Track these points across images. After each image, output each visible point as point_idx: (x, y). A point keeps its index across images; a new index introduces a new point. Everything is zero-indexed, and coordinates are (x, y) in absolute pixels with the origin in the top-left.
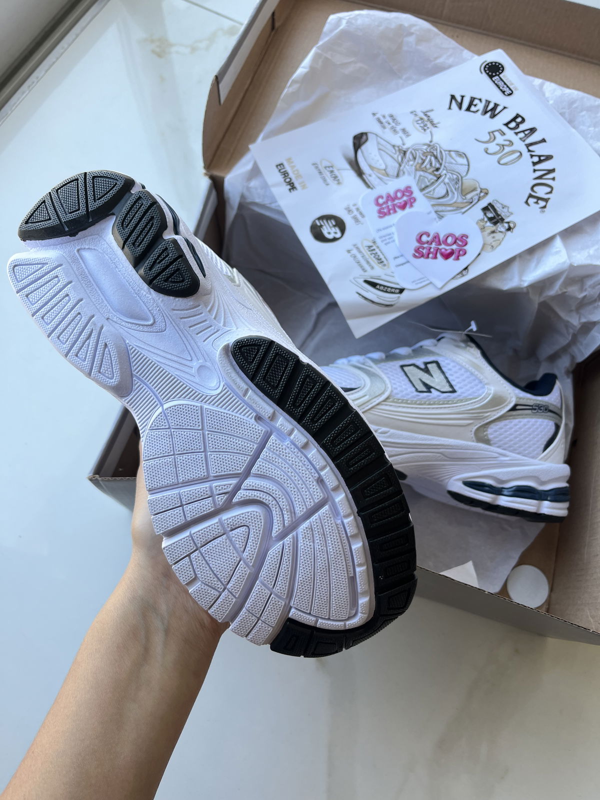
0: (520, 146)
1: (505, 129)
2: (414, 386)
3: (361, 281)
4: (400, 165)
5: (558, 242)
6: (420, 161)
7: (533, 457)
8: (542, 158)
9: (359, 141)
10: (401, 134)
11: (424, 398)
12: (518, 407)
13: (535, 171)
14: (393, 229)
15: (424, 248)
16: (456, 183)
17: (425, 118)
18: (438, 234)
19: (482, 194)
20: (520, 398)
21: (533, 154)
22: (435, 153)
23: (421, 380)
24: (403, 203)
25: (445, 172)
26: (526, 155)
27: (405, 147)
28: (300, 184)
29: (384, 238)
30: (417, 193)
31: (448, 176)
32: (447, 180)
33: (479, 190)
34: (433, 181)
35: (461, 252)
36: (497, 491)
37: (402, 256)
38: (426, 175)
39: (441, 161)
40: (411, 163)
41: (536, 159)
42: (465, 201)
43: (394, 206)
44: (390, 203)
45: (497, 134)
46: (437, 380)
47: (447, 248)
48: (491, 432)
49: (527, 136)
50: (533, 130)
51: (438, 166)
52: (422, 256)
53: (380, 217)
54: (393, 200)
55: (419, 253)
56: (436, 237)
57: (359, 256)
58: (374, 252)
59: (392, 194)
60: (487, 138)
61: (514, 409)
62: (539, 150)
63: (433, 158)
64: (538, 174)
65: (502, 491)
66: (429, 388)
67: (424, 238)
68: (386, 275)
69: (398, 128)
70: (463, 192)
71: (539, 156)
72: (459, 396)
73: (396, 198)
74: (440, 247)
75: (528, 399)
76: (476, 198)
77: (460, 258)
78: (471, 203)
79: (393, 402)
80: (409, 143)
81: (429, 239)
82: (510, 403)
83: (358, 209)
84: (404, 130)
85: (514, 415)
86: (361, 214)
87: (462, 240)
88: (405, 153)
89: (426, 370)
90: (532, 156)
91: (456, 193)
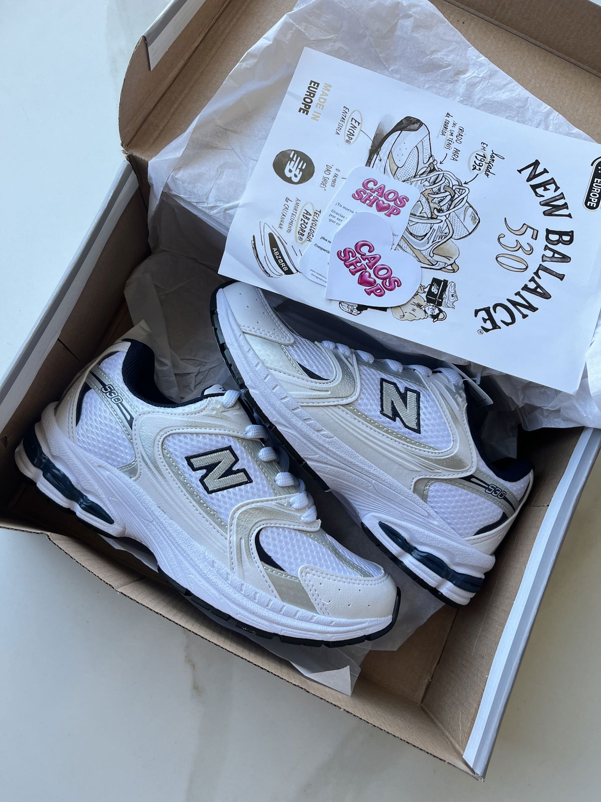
0: (535, 261)
1: (542, 234)
3: (268, 231)
8: (539, 290)
10: (450, 153)
13: (518, 294)
15: (354, 256)
16: (441, 237)
17: (488, 159)
18: (380, 258)
21: (536, 279)
25: (444, 218)
26: (529, 274)
28: (315, 112)
30: (406, 211)
32: (436, 227)
33: (451, 262)
34: (425, 216)
35: (379, 291)
38: (426, 205)
39: (452, 207)
41: (532, 286)
43: (376, 200)
45: (530, 232)
47: (373, 276)
49: (552, 259)
50: (565, 259)
52: (345, 260)
53: (354, 197)
54: (382, 195)
55: (344, 256)
56: (375, 259)
57: (290, 211)
58: (306, 220)
59: (387, 189)
62: (546, 281)
67: (365, 249)
68: (292, 247)
69: (455, 145)
70: (437, 250)
71: (539, 287)
73: (386, 196)
74: (368, 270)
76: (442, 265)
77: (372, 294)
80: (448, 166)
81: (369, 254)
83: (336, 176)
84: (457, 152)
86: (334, 181)
87: (392, 283)
88: (432, 171)
90: (532, 280)
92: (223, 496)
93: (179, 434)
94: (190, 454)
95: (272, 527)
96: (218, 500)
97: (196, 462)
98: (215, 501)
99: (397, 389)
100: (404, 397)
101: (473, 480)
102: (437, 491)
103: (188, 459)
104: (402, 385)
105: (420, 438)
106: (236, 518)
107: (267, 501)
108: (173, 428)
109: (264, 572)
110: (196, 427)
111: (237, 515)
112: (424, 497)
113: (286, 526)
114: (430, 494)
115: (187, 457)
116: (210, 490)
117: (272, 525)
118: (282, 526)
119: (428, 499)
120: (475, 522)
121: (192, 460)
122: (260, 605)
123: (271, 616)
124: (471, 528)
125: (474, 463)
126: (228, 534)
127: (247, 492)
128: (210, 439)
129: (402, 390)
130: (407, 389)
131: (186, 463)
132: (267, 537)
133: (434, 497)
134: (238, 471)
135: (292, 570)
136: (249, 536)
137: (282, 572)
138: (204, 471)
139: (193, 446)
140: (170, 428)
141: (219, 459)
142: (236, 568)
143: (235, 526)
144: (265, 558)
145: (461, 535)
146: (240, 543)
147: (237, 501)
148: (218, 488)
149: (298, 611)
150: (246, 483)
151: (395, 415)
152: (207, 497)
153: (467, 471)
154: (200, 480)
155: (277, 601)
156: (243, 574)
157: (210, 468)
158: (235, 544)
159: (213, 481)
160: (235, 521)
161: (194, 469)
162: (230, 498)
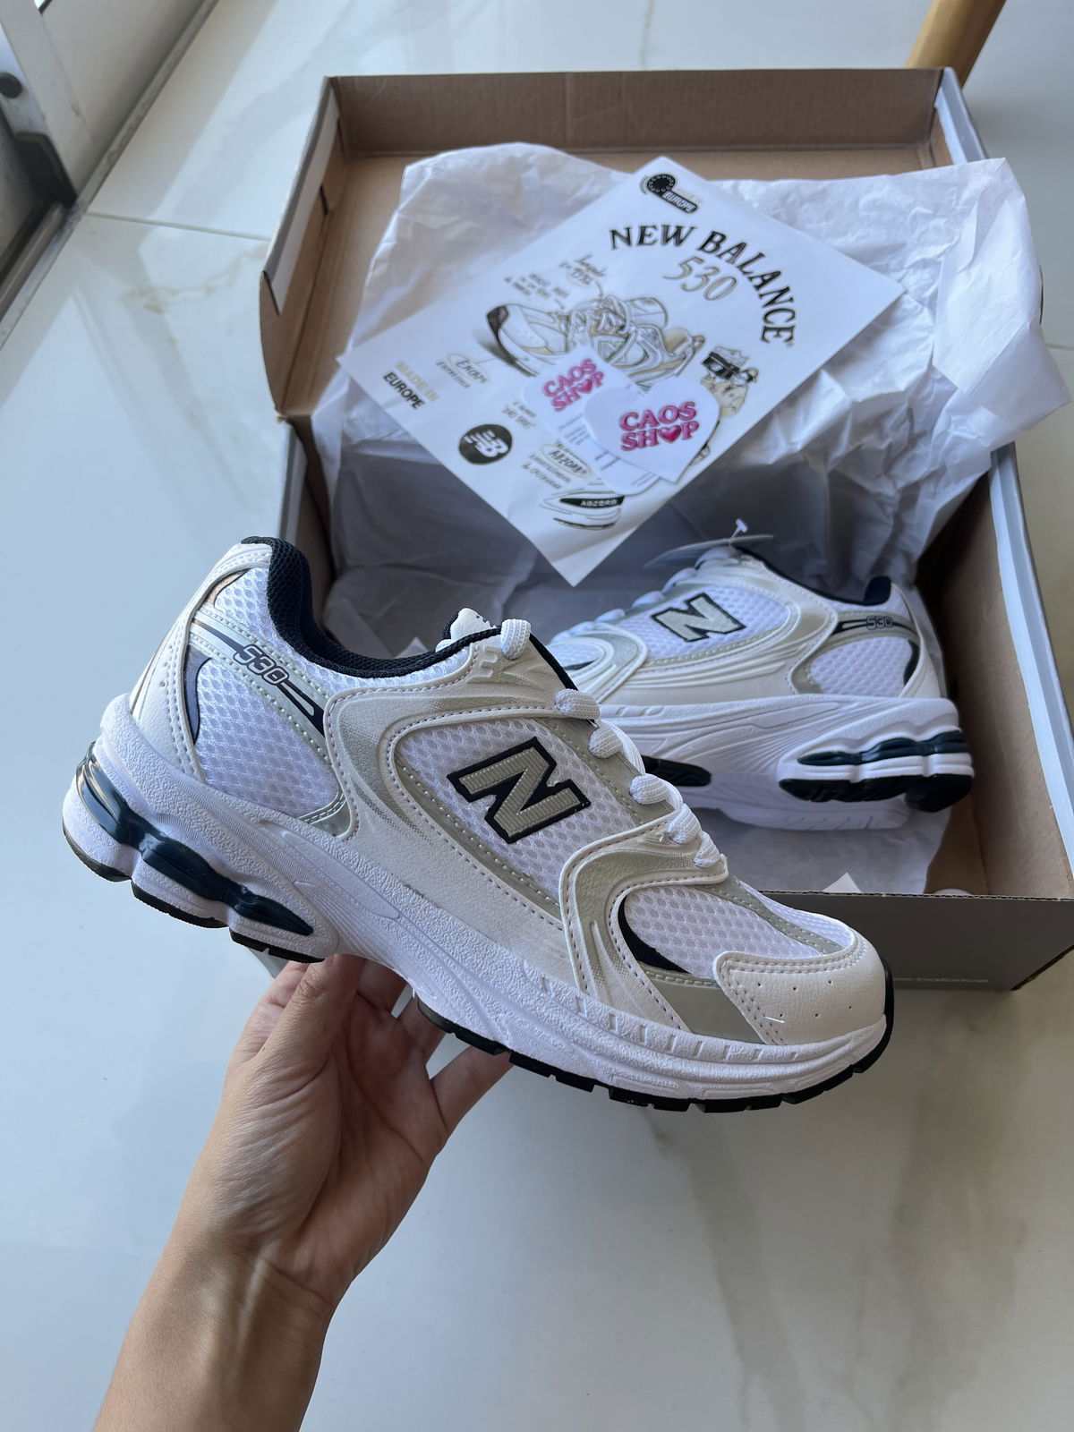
0: (728, 269)
1: (701, 254)
2: (680, 636)
3: (556, 502)
4: (566, 336)
5: (826, 379)
6: (594, 323)
7: (892, 695)
8: (766, 278)
9: (496, 319)
10: (554, 295)
11: (698, 648)
12: (845, 626)
13: (761, 296)
14: (583, 421)
15: (635, 435)
16: (655, 338)
17: (583, 268)
18: (649, 411)
19: (697, 344)
20: (844, 613)
21: (751, 275)
22: (612, 308)
23: (688, 627)
24: (586, 383)
25: (633, 328)
26: (742, 279)
27: (565, 312)
28: (426, 394)
29: (572, 437)
30: (601, 365)
31: (640, 333)
32: (640, 338)
33: (690, 340)
34: (619, 344)
35: (691, 427)
36: (856, 760)
37: (606, 453)
38: (608, 338)
39: (623, 316)
40: (581, 328)
41: (758, 281)
42: (674, 358)
43: (574, 390)
44: (566, 388)
45: (692, 263)
46: (711, 619)
47: (668, 426)
48: (816, 672)
49: (735, 256)
50: (741, 247)
51: (621, 323)
52: (636, 445)
53: (558, 410)
54: (570, 382)
55: (630, 443)
56: (649, 416)
57: (543, 470)
58: (563, 458)
59: (565, 374)
60: (680, 271)
61: (839, 628)
62: (758, 268)
63: (611, 316)
64: (768, 298)
65: (861, 757)
66: (703, 634)
67: (632, 421)
68: (590, 484)
69: (549, 289)
70: (669, 347)
71: (762, 276)
72: (751, 631)
73: (573, 379)
74: (658, 428)
75: (855, 612)
76: (690, 351)
77: (692, 434)
78: (684, 358)
79: (655, 665)
80: (569, 304)
81: (639, 420)
82: (830, 622)
83: (522, 408)
84: (558, 291)
85: (844, 639)
86: (528, 412)
87: (688, 410)
88: (568, 318)
89: (692, 611)
90: (751, 279)
91: (658, 352)
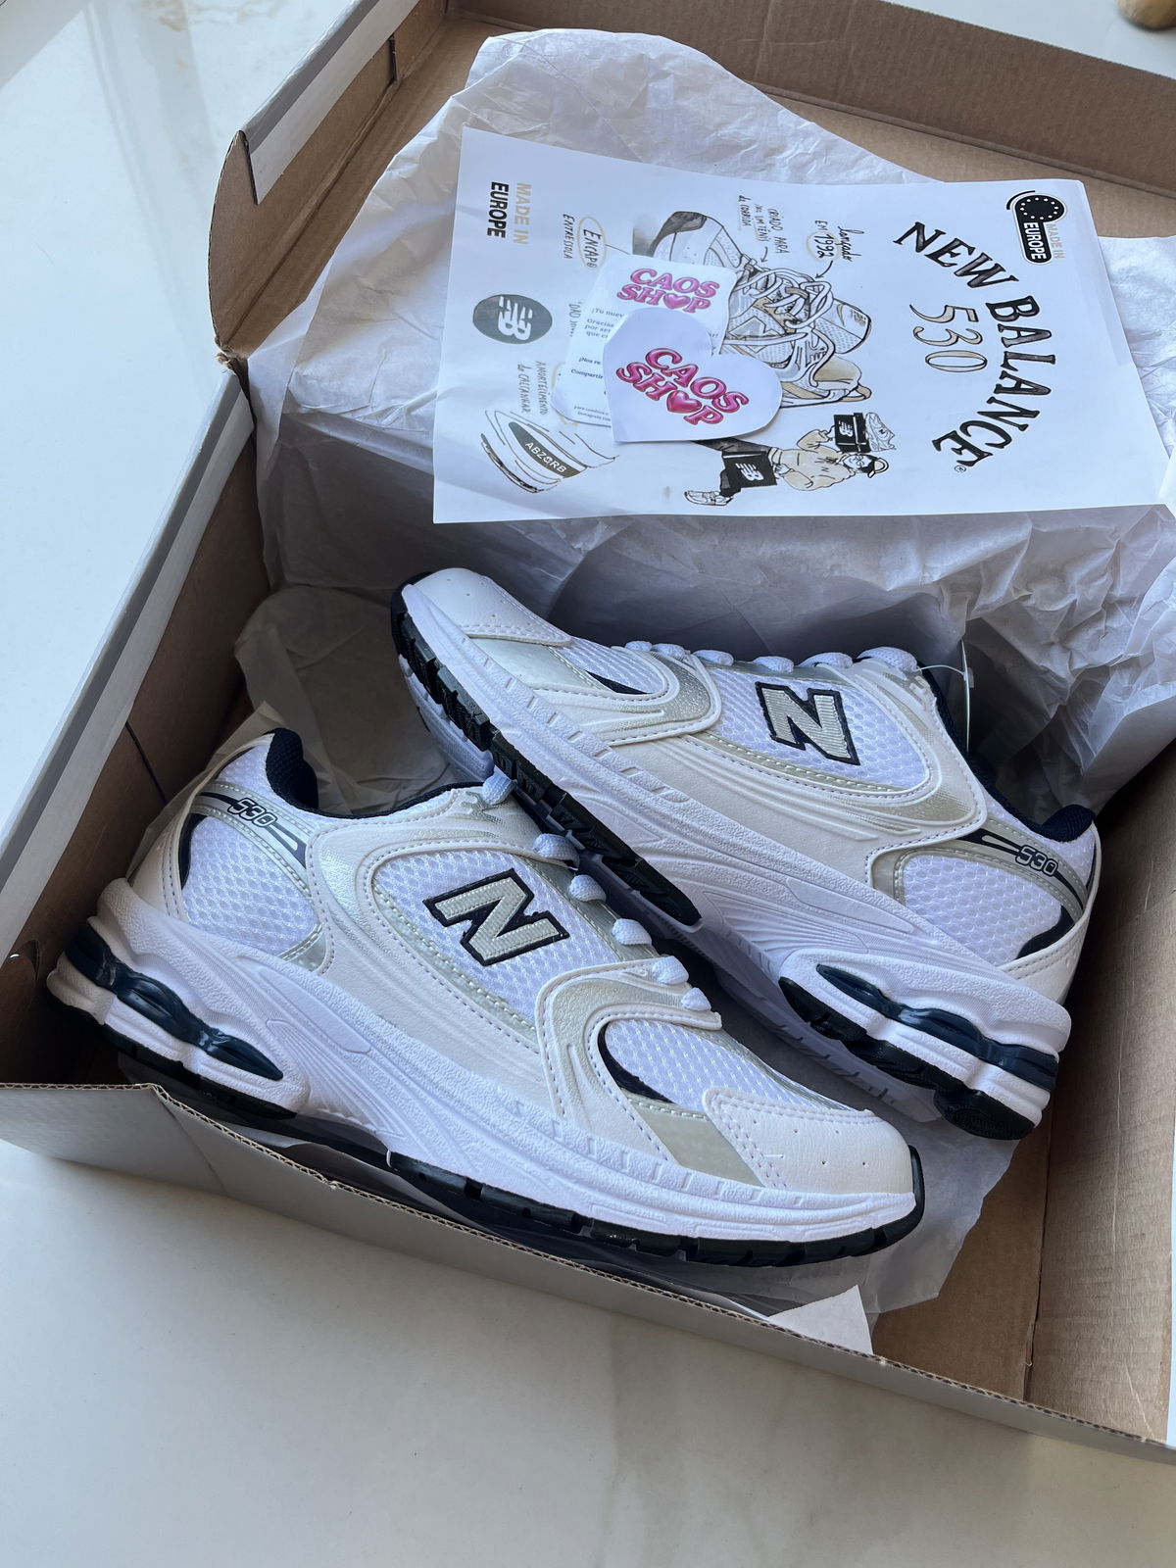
0: (994, 351)
1: (984, 313)
3: (506, 421)
6: (773, 296)
8: (1023, 386)
9: (683, 222)
13: (991, 400)
17: (839, 239)
19: (854, 393)
21: (1010, 372)
25: (807, 330)
26: (995, 367)
28: (518, 232)
31: (808, 339)
32: (800, 344)
33: (854, 385)
34: (773, 333)
38: (768, 320)
40: (753, 291)
41: (1009, 383)
45: (961, 315)
49: (1020, 339)
50: (1040, 334)
51: (801, 316)
57: (534, 382)
60: (936, 312)
64: (995, 408)
68: (557, 431)
69: (773, 234)
71: (1020, 382)
76: (839, 394)
88: (756, 272)
90: (1004, 375)
91: (803, 369)
92: (514, 967)
93: (404, 857)
94: (434, 893)
95: (628, 1020)
96: (507, 977)
97: (448, 908)
98: (500, 979)
99: (793, 695)
100: (809, 708)
101: (986, 838)
102: (921, 874)
103: (431, 904)
104: (800, 687)
105: (861, 773)
106: (551, 1004)
107: (607, 969)
108: (391, 847)
109: (630, 1107)
110: (437, 839)
111: (551, 999)
112: (897, 893)
113: (655, 1016)
114: (909, 883)
115: (428, 900)
116: (485, 959)
117: (627, 1016)
118: (646, 1016)
119: (908, 896)
120: (1012, 927)
121: (439, 906)
122: (637, 1178)
123: (666, 1197)
124: (1008, 941)
125: (980, 807)
126: (539, 1041)
127: (562, 955)
128: (471, 860)
129: (803, 696)
130: (812, 692)
131: (427, 912)
132: (621, 1038)
133: (917, 888)
134: (537, 917)
135: (688, 1099)
136: (585, 1040)
137: (667, 1105)
138: (468, 924)
139: (437, 876)
140: (385, 849)
141: (495, 896)
142: (570, 1109)
143: (551, 1021)
144: (628, 1082)
145: (991, 960)
146: (569, 1057)
147: (545, 975)
148: (501, 953)
149: (719, 1182)
150: (557, 939)
151: (801, 740)
152: (481, 972)
153: (970, 821)
154: (462, 943)
155: (670, 1167)
156: (587, 1117)
157: (478, 916)
158: (558, 1059)
159: (488, 941)
160: (549, 1012)
161: (447, 923)
162: (530, 971)
